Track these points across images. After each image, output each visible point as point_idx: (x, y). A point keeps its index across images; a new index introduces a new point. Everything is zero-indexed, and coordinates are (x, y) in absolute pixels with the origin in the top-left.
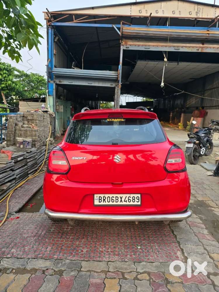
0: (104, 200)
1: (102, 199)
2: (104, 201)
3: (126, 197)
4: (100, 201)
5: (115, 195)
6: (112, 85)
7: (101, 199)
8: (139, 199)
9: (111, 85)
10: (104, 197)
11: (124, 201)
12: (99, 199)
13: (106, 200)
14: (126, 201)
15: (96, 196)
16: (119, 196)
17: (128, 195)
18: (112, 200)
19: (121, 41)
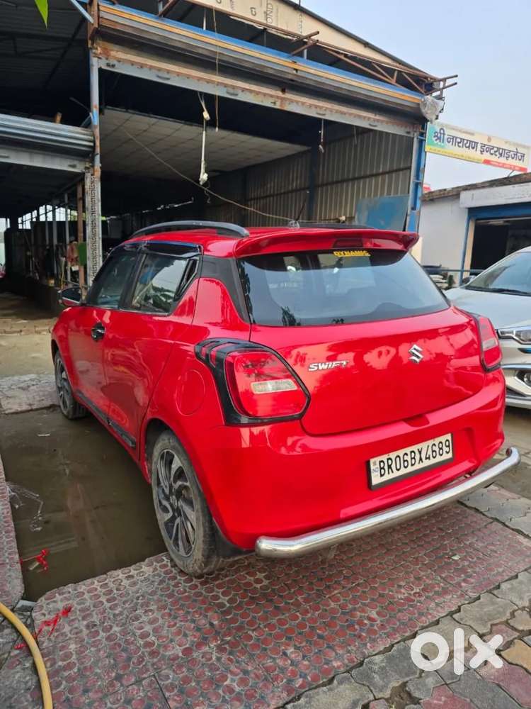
0: (390, 467)
1: (386, 467)
2: (390, 470)
3: (428, 446)
4: (383, 471)
5: (408, 450)
6: (74, 166)
7: (383, 468)
8: (449, 446)
9: (70, 166)
10: (388, 459)
11: (426, 458)
12: (381, 468)
13: (392, 466)
14: (429, 458)
15: (374, 463)
16: (415, 448)
17: (430, 442)
18: (404, 461)
19: (92, 44)
